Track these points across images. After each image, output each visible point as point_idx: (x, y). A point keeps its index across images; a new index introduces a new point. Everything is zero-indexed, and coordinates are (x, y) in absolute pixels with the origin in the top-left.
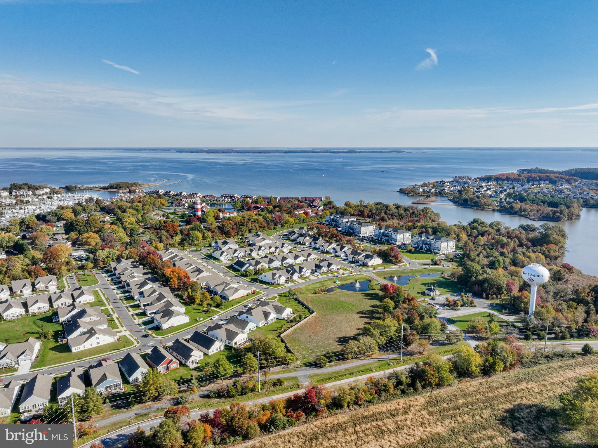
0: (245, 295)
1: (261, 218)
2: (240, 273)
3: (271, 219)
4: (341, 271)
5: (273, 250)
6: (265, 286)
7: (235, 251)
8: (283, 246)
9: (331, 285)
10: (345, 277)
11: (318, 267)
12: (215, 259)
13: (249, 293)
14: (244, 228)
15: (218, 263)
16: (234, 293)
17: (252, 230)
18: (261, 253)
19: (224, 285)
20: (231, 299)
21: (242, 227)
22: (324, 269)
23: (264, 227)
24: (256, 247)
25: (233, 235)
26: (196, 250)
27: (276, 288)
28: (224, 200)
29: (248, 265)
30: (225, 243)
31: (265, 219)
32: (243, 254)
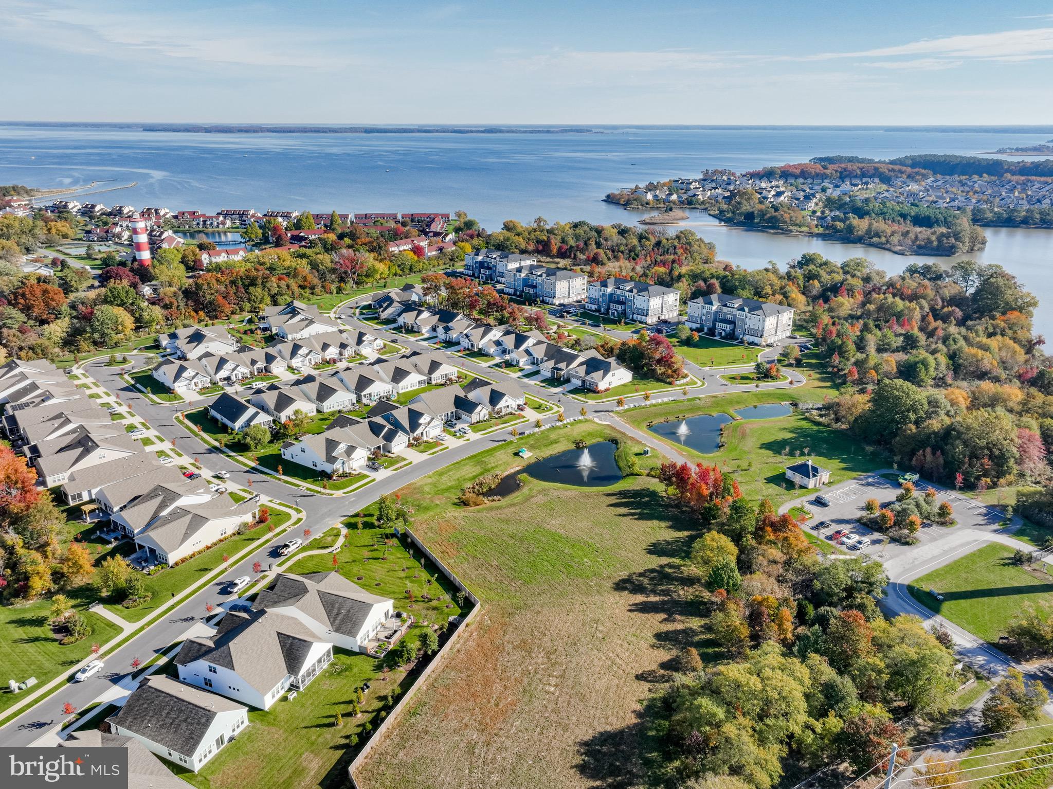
0: (230, 532)
1: (303, 266)
2: (225, 438)
3: (329, 265)
4: (531, 415)
5: (332, 352)
6: (305, 485)
7: (222, 362)
8: (360, 342)
9: (507, 464)
10: (542, 432)
11: (464, 405)
12: (161, 389)
13: (245, 525)
14: (257, 291)
15: (167, 404)
16: (186, 536)
17: (279, 297)
18: (299, 365)
19: (157, 501)
20: (173, 558)
21: (251, 289)
22: (482, 412)
23: (313, 288)
24: (286, 348)
25: (227, 310)
26: (111, 363)
27: (339, 493)
28: (223, 223)
29: (252, 410)
30: (197, 338)
31: (314, 266)
32: (244, 370)
